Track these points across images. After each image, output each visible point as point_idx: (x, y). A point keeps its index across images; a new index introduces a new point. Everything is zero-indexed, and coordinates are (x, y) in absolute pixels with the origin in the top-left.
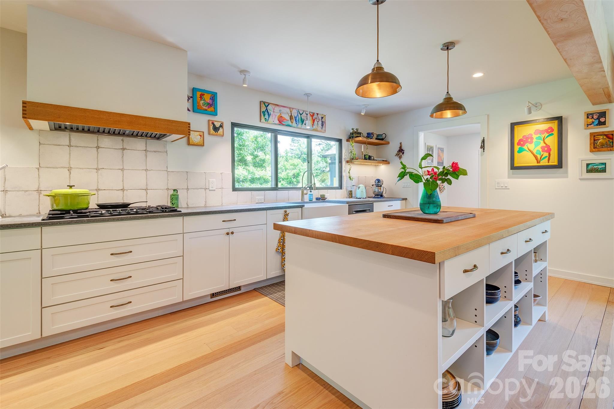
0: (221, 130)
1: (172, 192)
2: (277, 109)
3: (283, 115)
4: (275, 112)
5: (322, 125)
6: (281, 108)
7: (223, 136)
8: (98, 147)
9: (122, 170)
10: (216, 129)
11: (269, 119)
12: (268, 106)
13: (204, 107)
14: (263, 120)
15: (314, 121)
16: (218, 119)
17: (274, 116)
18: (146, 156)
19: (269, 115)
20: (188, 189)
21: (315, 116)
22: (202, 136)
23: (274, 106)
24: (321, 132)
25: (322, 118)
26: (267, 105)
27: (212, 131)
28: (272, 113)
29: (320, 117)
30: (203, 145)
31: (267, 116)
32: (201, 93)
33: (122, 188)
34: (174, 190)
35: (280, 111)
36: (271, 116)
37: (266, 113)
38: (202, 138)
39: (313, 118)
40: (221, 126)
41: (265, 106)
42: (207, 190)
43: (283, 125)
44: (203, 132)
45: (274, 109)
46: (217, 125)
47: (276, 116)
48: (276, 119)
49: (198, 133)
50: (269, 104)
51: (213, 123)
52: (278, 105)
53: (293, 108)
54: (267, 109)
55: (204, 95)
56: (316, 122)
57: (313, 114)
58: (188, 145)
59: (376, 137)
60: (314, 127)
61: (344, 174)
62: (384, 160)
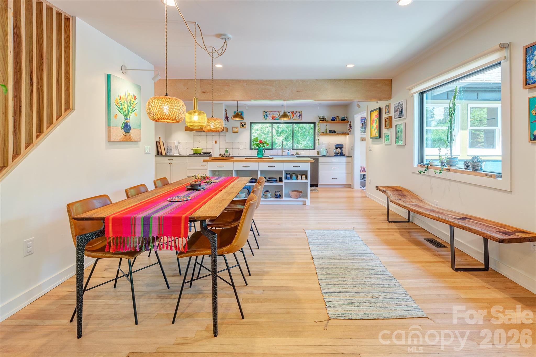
0: (245, 125)
2: (271, 113)
3: (274, 115)
4: (270, 115)
5: (299, 117)
6: (274, 112)
7: (246, 128)
10: (243, 125)
14: (264, 119)
15: (293, 115)
16: (243, 122)
17: (270, 117)
18: (219, 137)
19: (267, 117)
20: (232, 149)
21: (295, 112)
22: (238, 128)
23: (269, 112)
24: (298, 120)
25: (299, 113)
26: (266, 112)
27: (242, 127)
28: (268, 115)
29: (298, 113)
30: (237, 132)
31: (266, 117)
34: (227, 149)
35: (273, 114)
37: (266, 116)
38: (237, 130)
39: (293, 114)
40: (245, 124)
42: (240, 149)
43: (275, 120)
44: (238, 127)
46: (243, 124)
47: (271, 116)
48: (271, 117)
49: (236, 128)
51: (242, 124)
52: (272, 111)
53: (280, 111)
54: (266, 114)
56: (295, 116)
57: (293, 112)
58: (233, 132)
59: (341, 118)
60: (294, 118)
61: (317, 142)
62: (343, 133)
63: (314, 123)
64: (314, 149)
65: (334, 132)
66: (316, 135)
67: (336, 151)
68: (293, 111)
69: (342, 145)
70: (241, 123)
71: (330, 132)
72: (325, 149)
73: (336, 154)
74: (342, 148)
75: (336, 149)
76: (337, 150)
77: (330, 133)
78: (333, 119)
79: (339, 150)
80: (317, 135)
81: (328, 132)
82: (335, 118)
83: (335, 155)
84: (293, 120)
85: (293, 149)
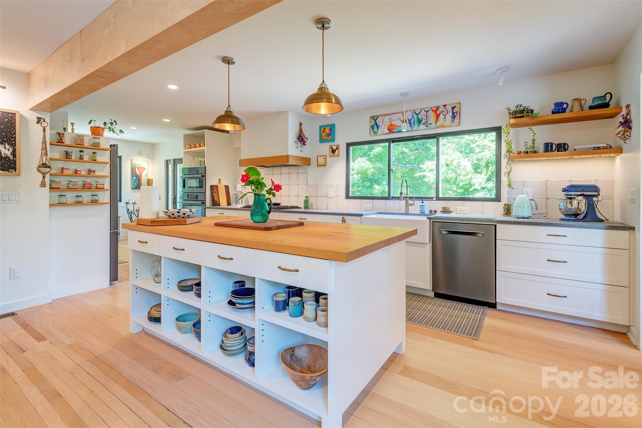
0: (337, 151)
1: (305, 198)
2: (387, 119)
3: (393, 123)
4: (384, 124)
5: (454, 117)
6: (392, 116)
7: (339, 155)
8: (281, 174)
9: (289, 185)
10: (333, 151)
11: (377, 131)
12: (377, 119)
13: (325, 138)
14: (372, 134)
15: (438, 116)
16: (334, 144)
17: (383, 127)
18: (298, 176)
19: (378, 127)
20: (317, 197)
21: (441, 109)
22: (325, 157)
23: (383, 117)
24: (451, 126)
25: (453, 108)
27: (331, 154)
28: (381, 124)
29: (449, 108)
30: (325, 165)
31: (376, 129)
32: (323, 128)
33: (288, 195)
34: (307, 197)
35: (390, 119)
36: (380, 127)
37: (375, 126)
38: (325, 160)
39: (436, 113)
40: (337, 148)
41: (374, 120)
42: (328, 198)
43: (394, 132)
45: (383, 120)
46: (334, 148)
47: (385, 126)
48: (386, 128)
49: (322, 157)
50: (378, 117)
51: (332, 148)
52: (387, 115)
53: (406, 112)
54: (376, 123)
55: (326, 128)
56: (441, 117)
57: (438, 108)
58: (318, 166)
59: (590, 103)
60: (439, 123)
61: (504, 179)
62: (599, 148)
63: (498, 130)
64: (498, 199)
65: (562, 147)
66: (504, 162)
67: (569, 206)
68: (438, 105)
69: (595, 189)
70: (330, 146)
71: (548, 147)
72: (528, 199)
73: (568, 215)
74: (594, 196)
75: (569, 200)
76: (571, 203)
77: (546, 150)
78: (560, 108)
79: (580, 204)
80: (506, 160)
81: (541, 149)
82: (565, 106)
83: (563, 217)
84: (438, 127)
85: (438, 199)
